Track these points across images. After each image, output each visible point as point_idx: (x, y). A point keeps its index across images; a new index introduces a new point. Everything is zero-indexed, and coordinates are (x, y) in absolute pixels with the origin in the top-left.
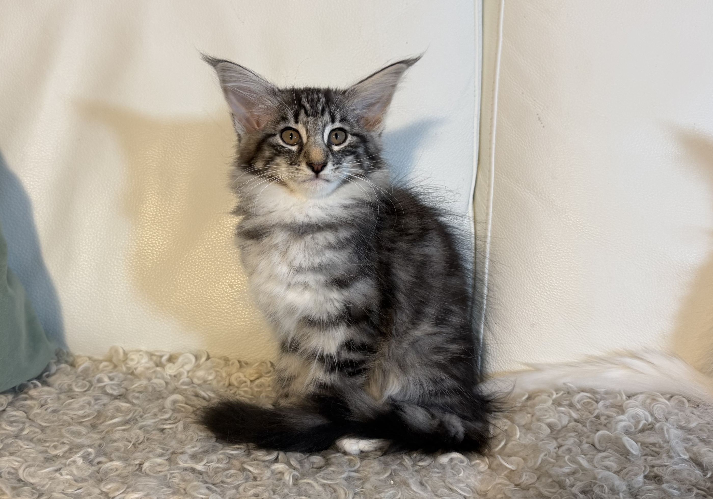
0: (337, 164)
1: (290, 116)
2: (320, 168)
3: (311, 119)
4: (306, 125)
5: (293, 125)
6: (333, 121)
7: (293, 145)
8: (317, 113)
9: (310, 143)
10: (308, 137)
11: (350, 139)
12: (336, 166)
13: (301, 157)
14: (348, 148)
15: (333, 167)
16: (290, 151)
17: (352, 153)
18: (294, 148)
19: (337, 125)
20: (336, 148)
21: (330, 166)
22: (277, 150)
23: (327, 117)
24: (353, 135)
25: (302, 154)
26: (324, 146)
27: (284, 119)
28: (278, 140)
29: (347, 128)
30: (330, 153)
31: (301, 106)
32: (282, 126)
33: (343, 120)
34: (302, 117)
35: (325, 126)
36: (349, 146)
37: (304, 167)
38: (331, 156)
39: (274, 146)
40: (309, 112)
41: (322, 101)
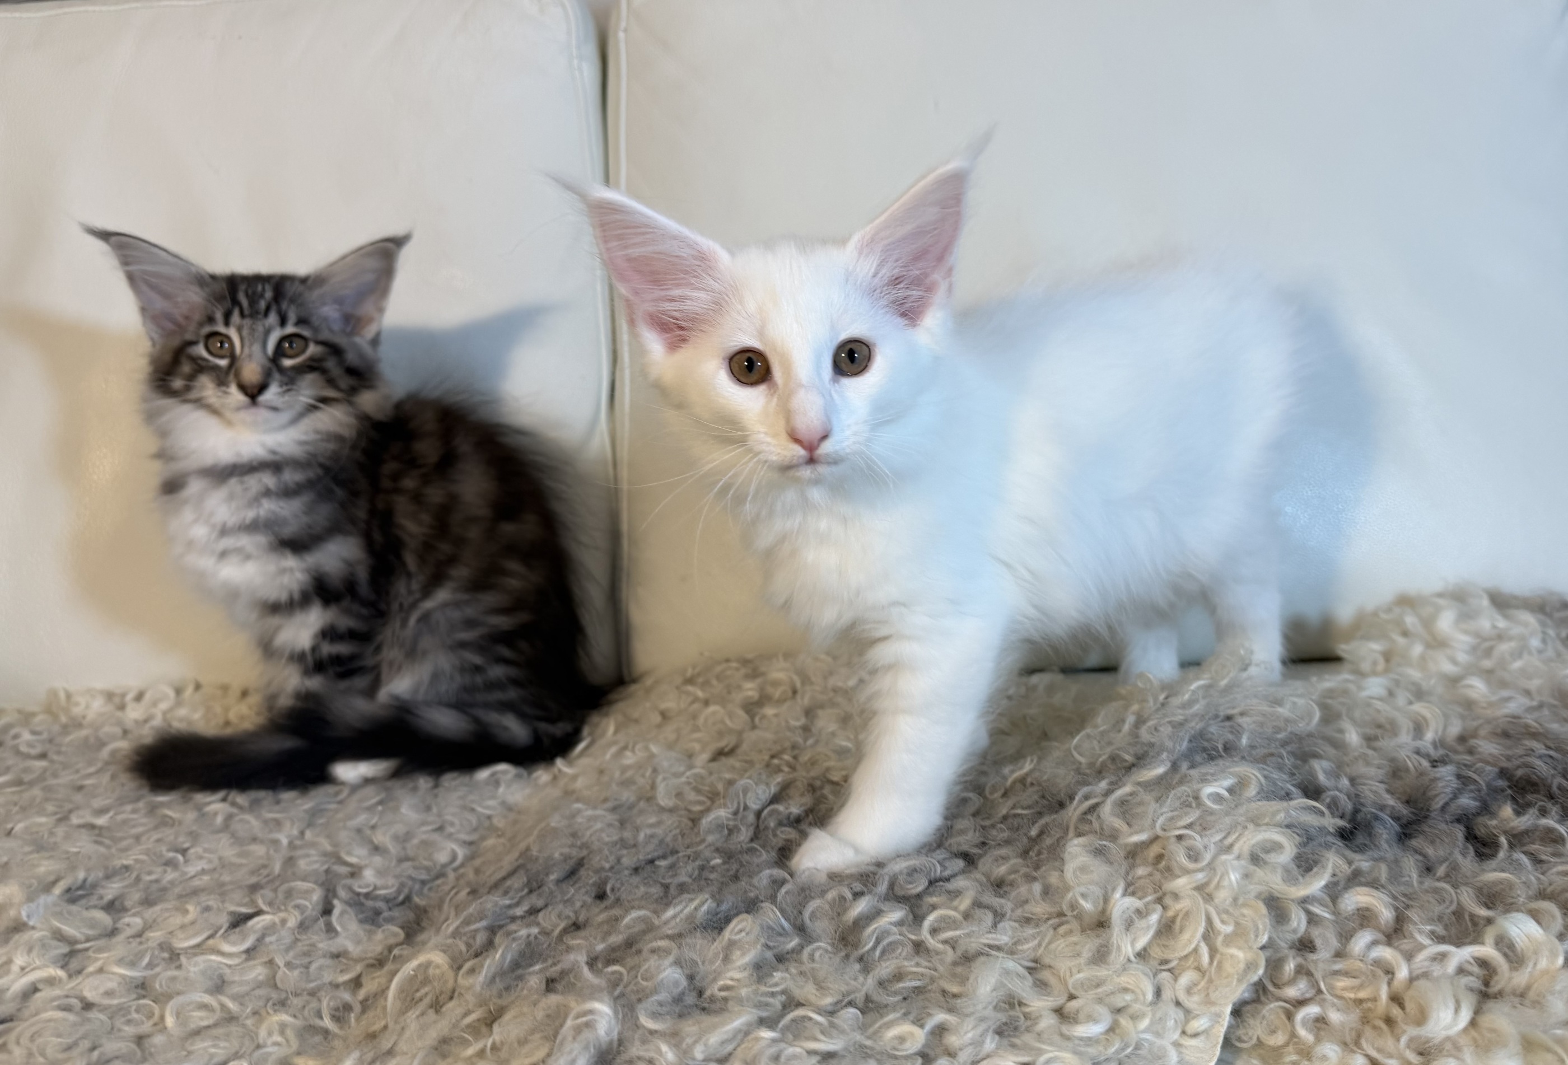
0: (286, 384)
1: (219, 316)
2: (255, 391)
3: (247, 322)
4: (239, 329)
5: (221, 328)
6: (283, 322)
7: (222, 357)
8: (257, 313)
9: (244, 356)
10: (242, 348)
12: (285, 388)
13: (231, 377)
14: (308, 363)
15: (279, 390)
16: (216, 368)
17: (315, 370)
18: (223, 363)
19: (290, 329)
20: (288, 363)
21: (274, 388)
22: (199, 365)
23: (273, 318)
24: (318, 343)
25: (233, 371)
26: (265, 361)
27: (211, 320)
28: (200, 350)
29: (306, 333)
30: (274, 370)
31: (235, 302)
32: (207, 329)
33: (301, 321)
34: (236, 317)
35: (267, 332)
36: (312, 359)
37: (233, 389)
38: (277, 376)
39: (195, 360)
40: (246, 312)
41: (269, 294)
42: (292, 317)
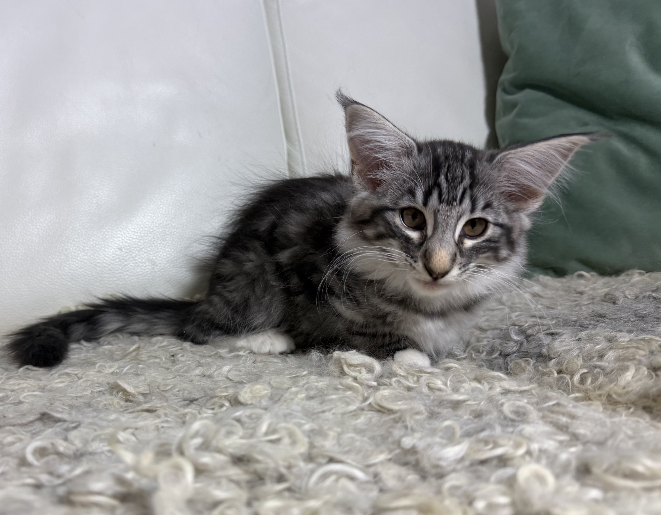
0: (464, 266)
1: (420, 193)
3: (444, 207)
4: (436, 213)
5: (419, 206)
6: (473, 210)
7: (414, 230)
8: (454, 199)
9: (435, 239)
10: (435, 228)
11: (491, 231)
12: (463, 269)
13: (420, 254)
14: (485, 244)
16: (408, 238)
17: (490, 249)
18: (414, 235)
19: (478, 214)
20: (469, 243)
21: (455, 272)
22: (392, 230)
23: (466, 205)
24: (496, 224)
26: (453, 243)
28: (396, 218)
29: (489, 217)
31: (436, 184)
32: (406, 203)
33: (487, 206)
34: (434, 200)
35: (460, 216)
36: (489, 240)
38: (459, 259)
40: (445, 196)
41: (467, 181)
42: (481, 204)
